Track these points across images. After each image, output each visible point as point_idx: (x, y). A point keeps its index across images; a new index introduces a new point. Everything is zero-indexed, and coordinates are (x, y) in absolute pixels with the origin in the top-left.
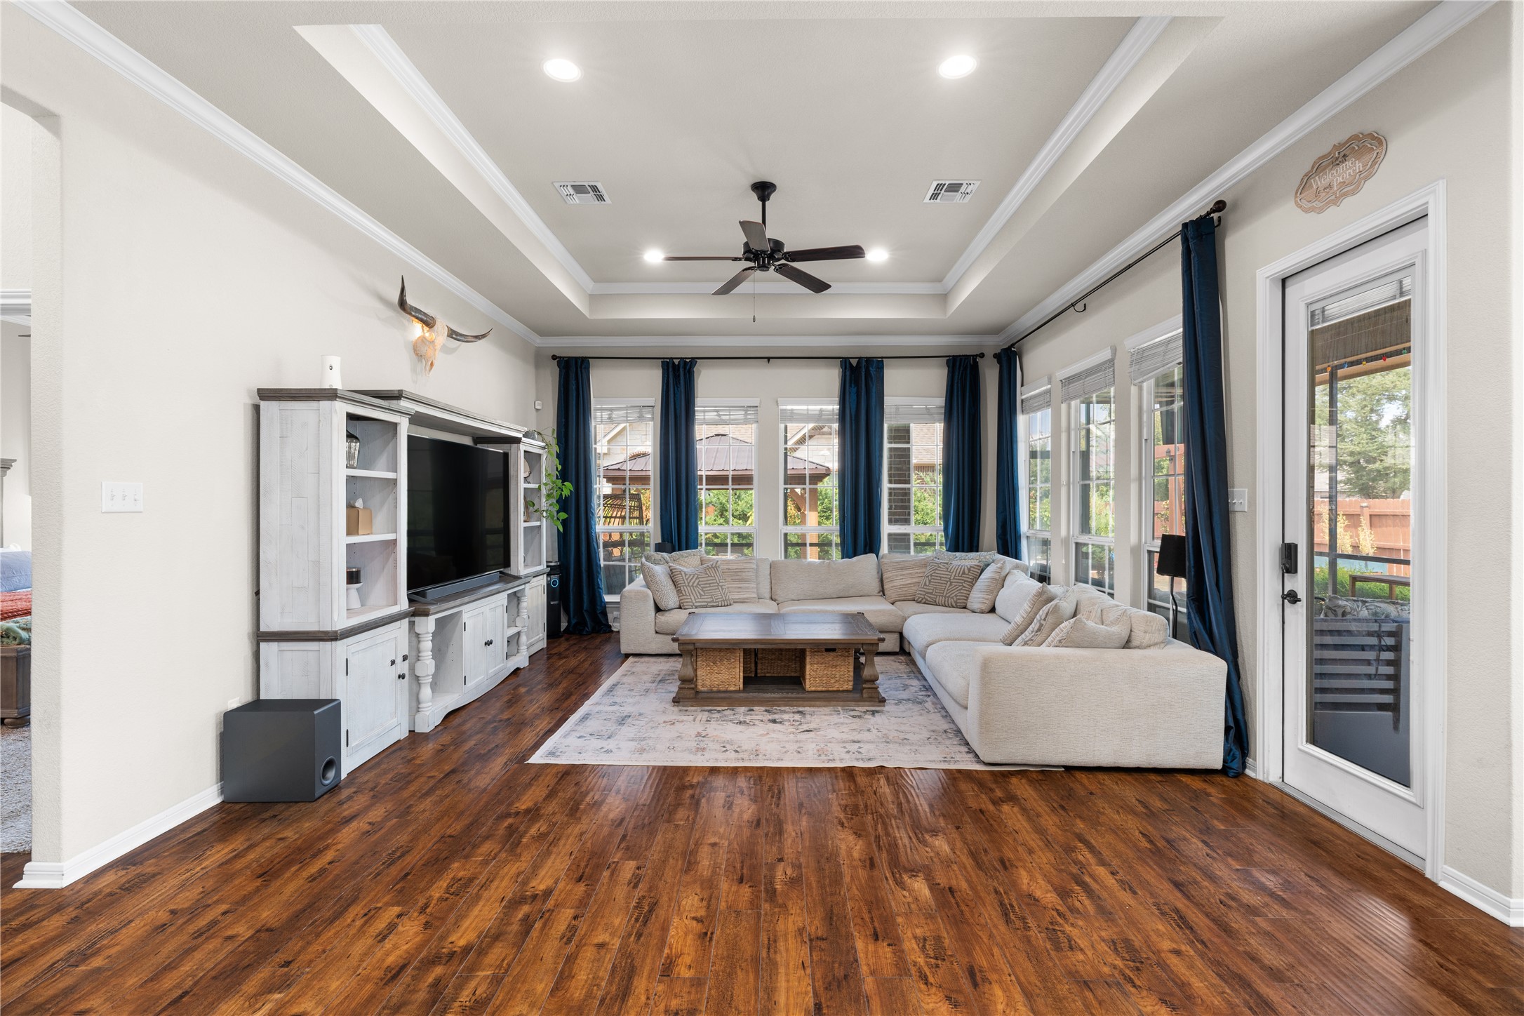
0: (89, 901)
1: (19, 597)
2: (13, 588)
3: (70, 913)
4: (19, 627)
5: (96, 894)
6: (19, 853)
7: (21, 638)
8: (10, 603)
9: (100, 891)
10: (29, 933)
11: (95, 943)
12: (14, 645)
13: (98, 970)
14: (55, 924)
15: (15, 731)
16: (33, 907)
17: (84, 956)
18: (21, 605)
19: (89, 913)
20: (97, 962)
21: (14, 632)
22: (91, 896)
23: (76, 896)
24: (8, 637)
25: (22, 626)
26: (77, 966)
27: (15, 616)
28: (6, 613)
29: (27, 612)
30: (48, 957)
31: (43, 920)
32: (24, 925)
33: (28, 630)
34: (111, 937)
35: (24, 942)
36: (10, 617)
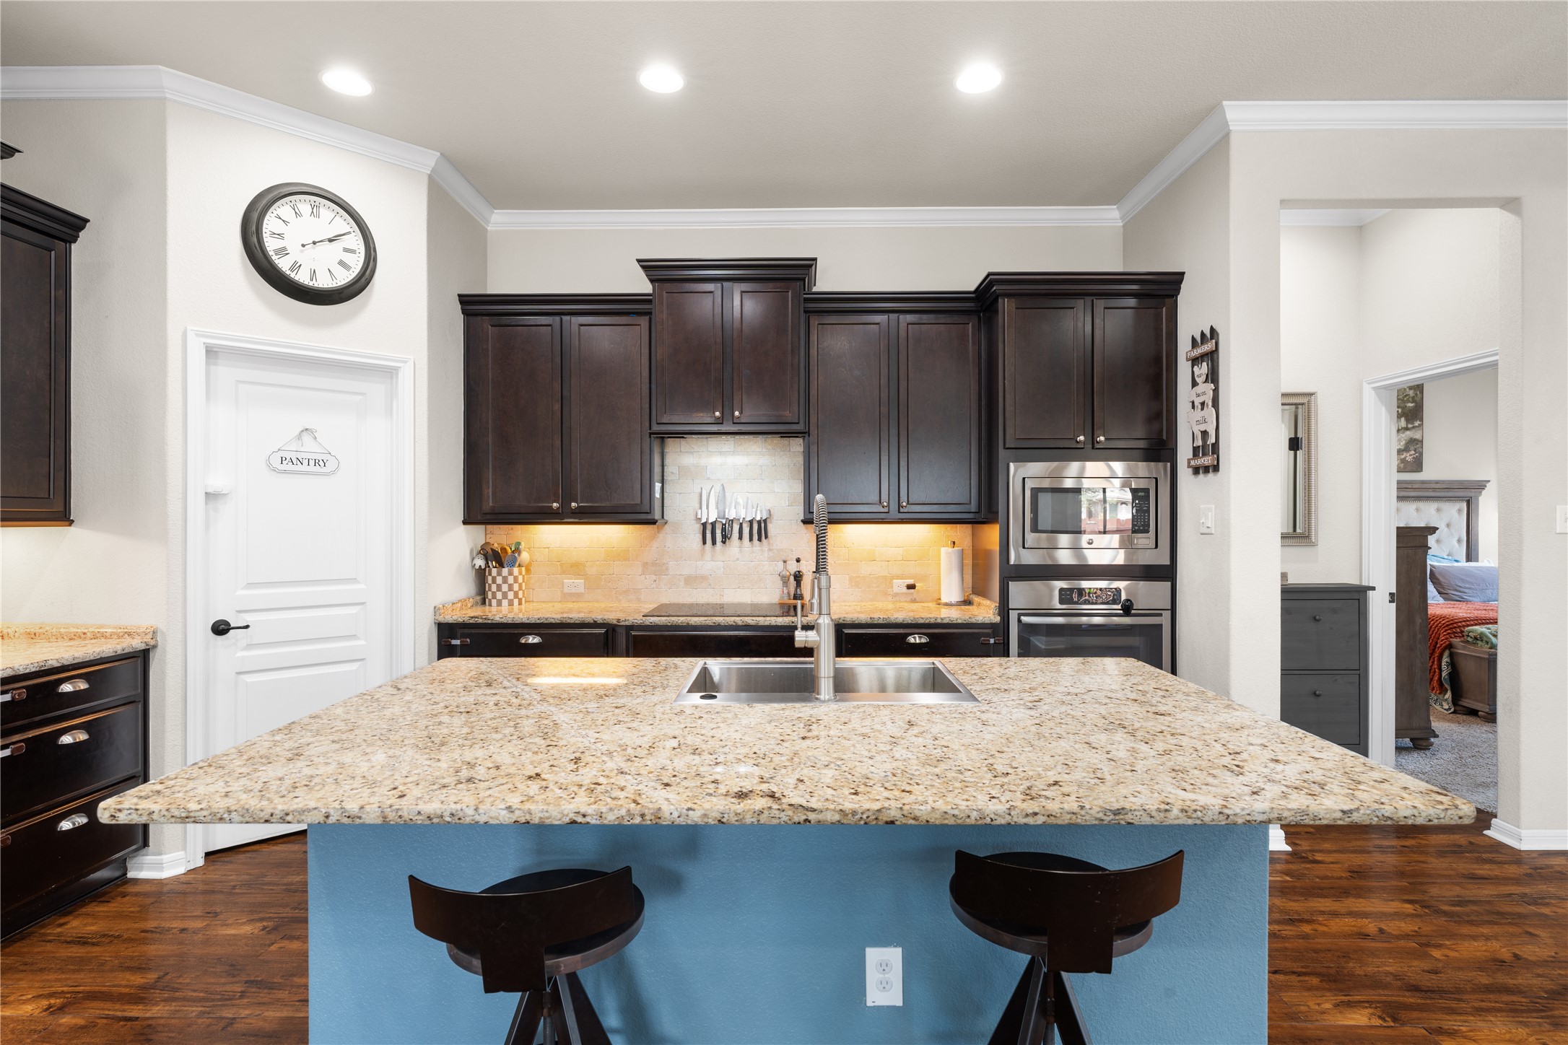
0: (1542, 869)
1: (1491, 608)
2: (1486, 599)
3: (1525, 869)
4: (1491, 633)
5: (1548, 867)
6: (1488, 812)
7: (1492, 643)
8: (1483, 612)
9: (1552, 867)
10: (1494, 866)
11: (1545, 898)
12: (1486, 648)
13: (1546, 916)
14: (1512, 870)
15: (1487, 724)
16: (1498, 852)
17: (1535, 902)
18: (1491, 615)
19: (1541, 876)
20: (1546, 911)
21: (1487, 636)
22: (1544, 866)
23: (1532, 860)
24: (1482, 641)
25: (1493, 632)
26: (1529, 905)
27: (1487, 623)
28: (1481, 620)
29: (1495, 622)
30: (1508, 888)
31: (1505, 864)
32: (1491, 860)
33: (1495, 636)
34: (1559, 901)
35: (1490, 870)
36: (1483, 624)
